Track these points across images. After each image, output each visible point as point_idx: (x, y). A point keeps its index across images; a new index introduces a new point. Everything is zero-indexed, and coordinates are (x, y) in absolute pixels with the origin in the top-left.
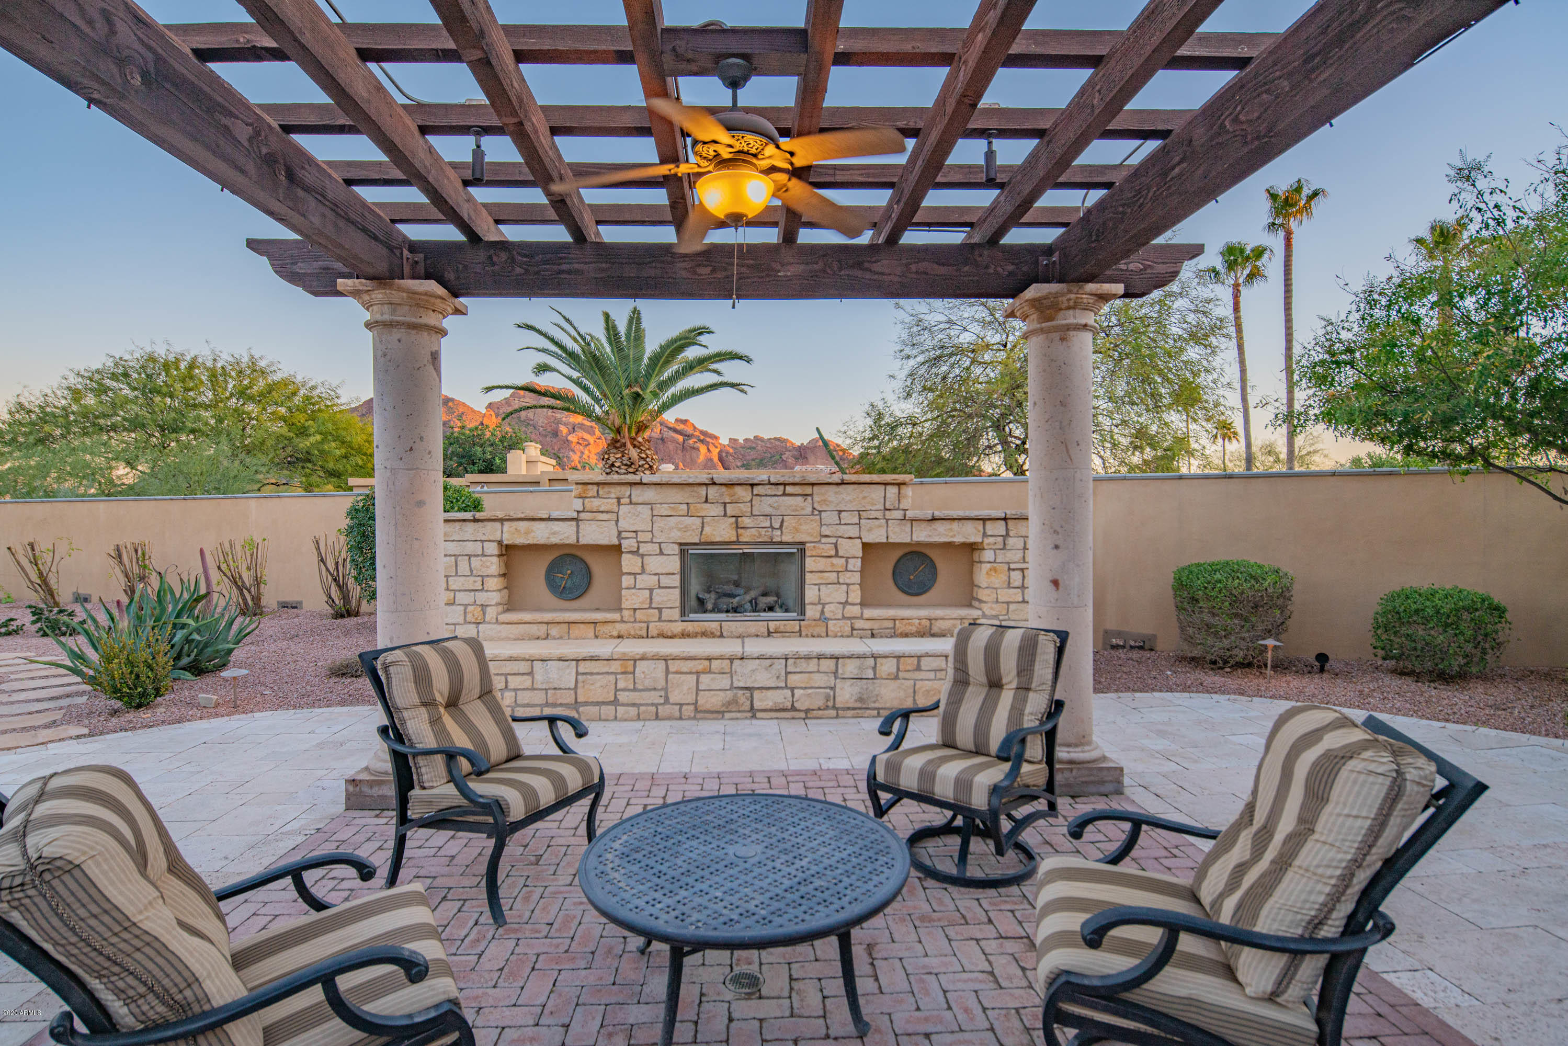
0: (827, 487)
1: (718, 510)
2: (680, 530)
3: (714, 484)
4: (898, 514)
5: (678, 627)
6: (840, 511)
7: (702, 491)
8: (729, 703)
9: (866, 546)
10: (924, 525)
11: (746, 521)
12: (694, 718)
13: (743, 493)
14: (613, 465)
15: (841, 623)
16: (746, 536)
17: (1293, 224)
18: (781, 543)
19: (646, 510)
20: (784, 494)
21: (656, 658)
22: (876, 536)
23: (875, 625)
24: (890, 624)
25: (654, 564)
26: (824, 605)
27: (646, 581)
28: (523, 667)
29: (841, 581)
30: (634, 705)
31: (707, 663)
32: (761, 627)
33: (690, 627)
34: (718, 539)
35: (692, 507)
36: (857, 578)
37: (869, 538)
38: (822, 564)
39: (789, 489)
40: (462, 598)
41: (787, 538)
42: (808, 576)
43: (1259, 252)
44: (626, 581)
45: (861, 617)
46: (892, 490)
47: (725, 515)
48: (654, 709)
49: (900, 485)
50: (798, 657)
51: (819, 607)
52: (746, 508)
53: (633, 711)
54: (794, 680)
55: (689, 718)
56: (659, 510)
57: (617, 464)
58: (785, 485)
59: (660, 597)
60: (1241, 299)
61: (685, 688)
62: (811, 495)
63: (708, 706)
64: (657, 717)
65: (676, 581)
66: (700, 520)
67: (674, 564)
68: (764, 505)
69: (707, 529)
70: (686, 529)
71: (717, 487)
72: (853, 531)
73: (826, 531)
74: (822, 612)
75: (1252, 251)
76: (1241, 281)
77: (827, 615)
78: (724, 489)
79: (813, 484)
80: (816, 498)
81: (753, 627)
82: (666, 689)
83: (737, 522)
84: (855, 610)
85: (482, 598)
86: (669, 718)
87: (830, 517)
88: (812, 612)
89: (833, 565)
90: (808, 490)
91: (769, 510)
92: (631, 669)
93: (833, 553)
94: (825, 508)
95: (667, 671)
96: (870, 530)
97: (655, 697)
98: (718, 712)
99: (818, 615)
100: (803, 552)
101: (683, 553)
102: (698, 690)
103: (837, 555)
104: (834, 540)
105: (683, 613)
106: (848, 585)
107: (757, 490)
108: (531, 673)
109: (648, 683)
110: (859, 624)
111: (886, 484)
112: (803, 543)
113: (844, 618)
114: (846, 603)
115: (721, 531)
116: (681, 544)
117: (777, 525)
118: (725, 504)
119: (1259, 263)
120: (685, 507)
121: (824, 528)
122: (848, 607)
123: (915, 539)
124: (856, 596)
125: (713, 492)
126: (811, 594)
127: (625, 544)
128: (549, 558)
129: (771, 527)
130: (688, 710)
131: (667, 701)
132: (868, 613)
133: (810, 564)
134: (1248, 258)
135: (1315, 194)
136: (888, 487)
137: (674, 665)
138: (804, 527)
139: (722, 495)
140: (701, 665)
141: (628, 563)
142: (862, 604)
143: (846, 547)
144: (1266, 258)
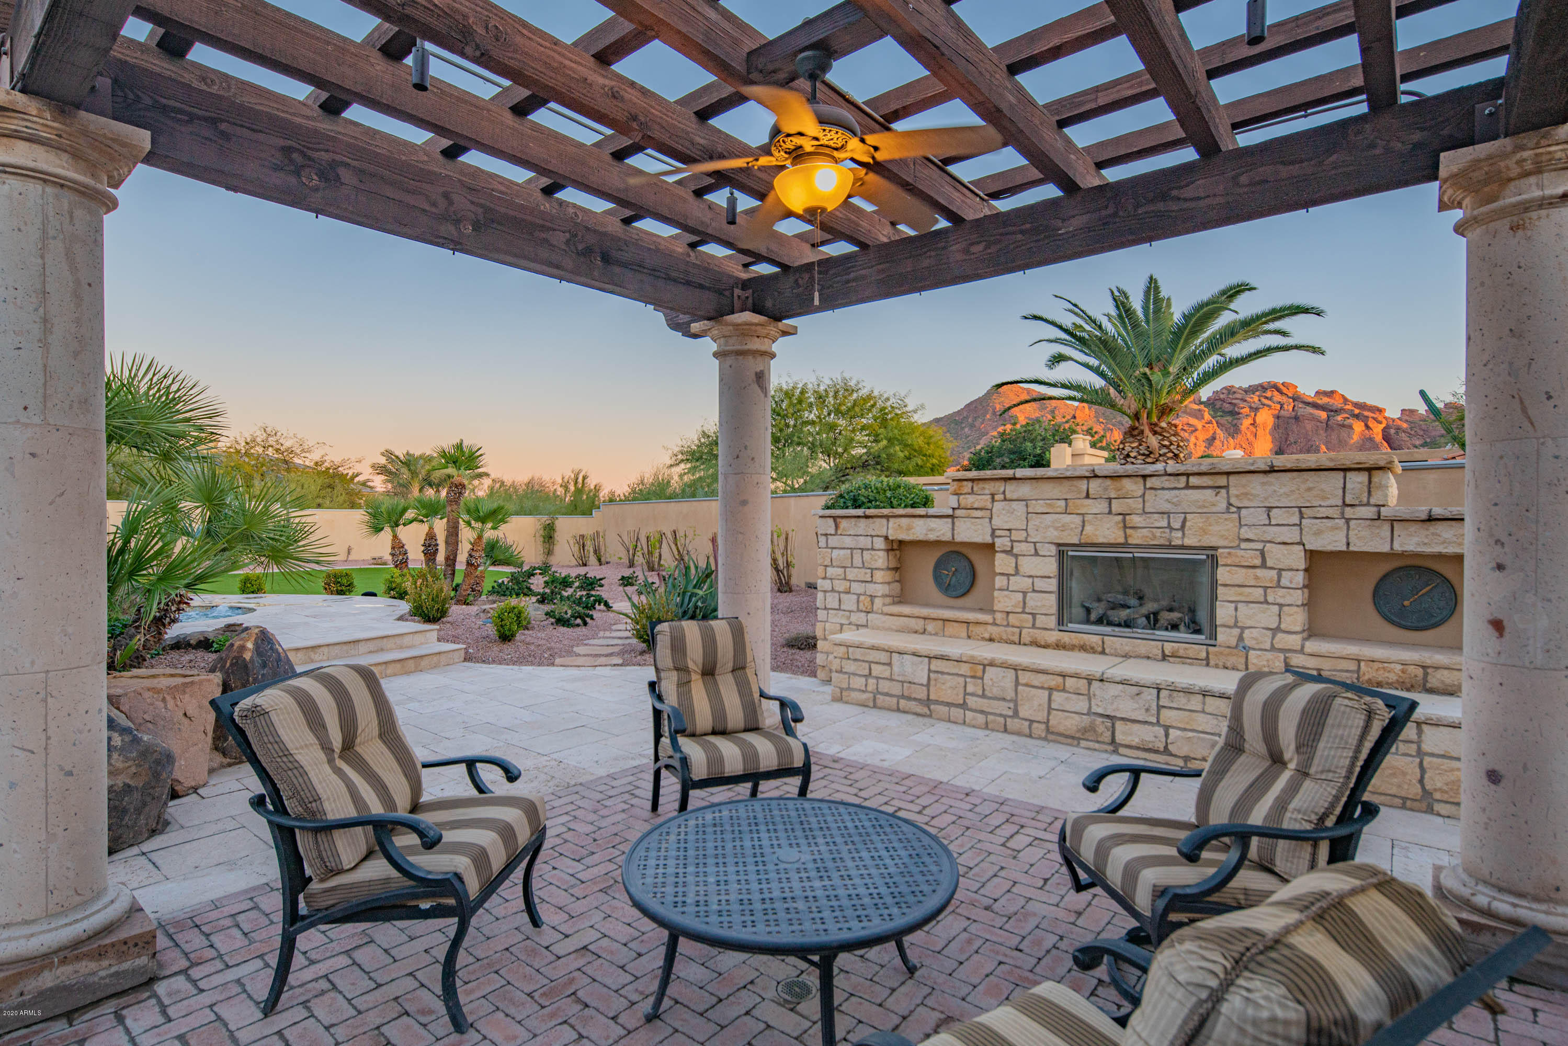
0: (1249, 476)
1: (1102, 506)
2: (1056, 529)
3: (1096, 476)
4: (1369, 512)
5: (1053, 636)
6: (1270, 509)
7: (1083, 485)
8: (1085, 730)
9: (1312, 555)
10: (1413, 528)
11: (1136, 520)
12: (1045, 739)
13: (1133, 487)
14: (1128, 456)
15: (1269, 655)
16: (1136, 538)
18: (1183, 547)
19: (1020, 507)
20: (1188, 487)
21: (1005, 666)
22: (1329, 541)
23: (1326, 664)
24: (1353, 666)
25: (1029, 565)
26: (1243, 629)
27: (1018, 583)
28: (883, 657)
29: (1270, 599)
30: (982, 712)
31: (1060, 679)
32: (1154, 648)
33: (1066, 638)
34: (1101, 540)
35: (1070, 503)
36: (1298, 597)
37: (1314, 544)
38: (1240, 576)
39: (1193, 480)
40: (857, 588)
41: (1191, 541)
42: (1220, 590)
44: (1000, 582)
45: (1302, 651)
46: (1357, 480)
47: (1110, 512)
48: (1002, 720)
49: (1369, 471)
50: (1174, 690)
51: (1236, 632)
52: (1137, 505)
53: (981, 718)
54: (1168, 716)
55: (1040, 738)
56: (1039, 507)
57: (1132, 455)
58: (1188, 475)
59: (1034, 601)
61: (1036, 703)
62: (1226, 487)
63: (1061, 729)
64: (1006, 730)
65: (1053, 585)
66: (1079, 518)
67: (1050, 566)
68: (1160, 501)
69: (1088, 528)
70: (1063, 528)
71: (1099, 481)
72: (1292, 535)
73: (1245, 533)
74: (1241, 638)
77: (1248, 642)
78: (1108, 482)
79: (1228, 474)
80: (1233, 491)
81: (1143, 647)
82: (1015, 701)
83: (1124, 521)
84: (1294, 641)
85: (871, 588)
86: (1019, 733)
87: (1254, 516)
88: (1223, 636)
89: (1257, 578)
90: (1222, 481)
91: (1166, 507)
92: (980, 674)
93: (1258, 562)
94: (1246, 503)
95: (1017, 683)
96: (1318, 533)
97: (1003, 708)
98: (1073, 738)
99: (1233, 642)
100: (1214, 561)
101: (1061, 555)
102: (1050, 708)
103: (1264, 565)
104: (1259, 546)
105: (1060, 622)
106: (1281, 606)
107: (1150, 482)
108: (889, 664)
109: (996, 691)
110: (1299, 660)
111: (1345, 470)
112: (1215, 548)
113: (1273, 648)
114: (1277, 630)
115: (1106, 531)
116: (1059, 545)
117: (1177, 525)
118: (1110, 499)
120: (1063, 503)
121: (1243, 530)
122: (1280, 636)
123: (1397, 547)
124: (1296, 619)
125: (1094, 485)
126: (1223, 613)
127: (998, 542)
128: (937, 554)
129: (1169, 526)
130: (1039, 729)
131: (1016, 714)
132: (1311, 646)
133: (1223, 574)
136: (1349, 474)
137: (1024, 677)
138: (1215, 528)
139: (1106, 489)
140: (1056, 681)
141: (1002, 563)
142: (1312, 632)
143: (1276, 555)
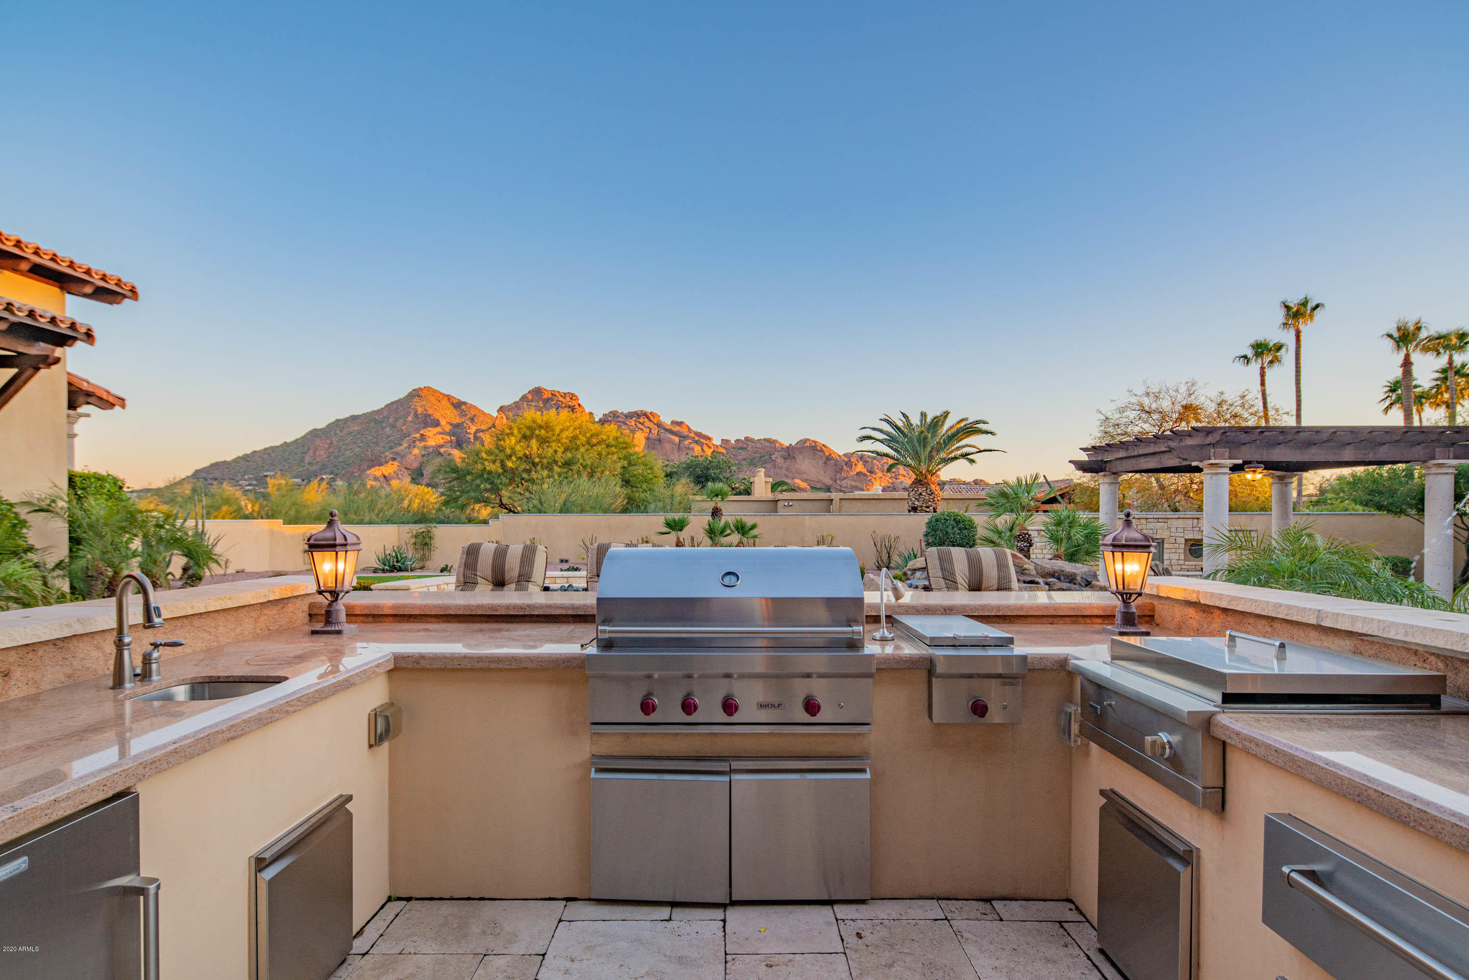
0: (1173, 520)
4: (1198, 529)
9: (1186, 540)
13: (1143, 521)
15: (1177, 567)
17: (1302, 327)
20: (1157, 522)
22: (1190, 536)
23: (1189, 567)
24: (1194, 567)
26: (1171, 560)
29: (1177, 552)
36: (1182, 551)
37: (1187, 537)
38: (1171, 546)
39: (1160, 520)
41: (1158, 537)
42: (1165, 550)
43: (1279, 347)
45: (1184, 565)
46: (1196, 521)
49: (1198, 519)
51: (1169, 561)
52: (1144, 526)
58: (1158, 519)
60: (1266, 378)
62: (1168, 522)
68: (1151, 526)
72: (1182, 535)
73: (1172, 534)
75: (1274, 345)
76: (1265, 365)
77: (1172, 563)
79: (1169, 519)
84: (1182, 562)
87: (1173, 530)
88: (1166, 562)
89: (1174, 546)
90: (1166, 520)
91: (1152, 527)
93: (1175, 542)
94: (1172, 527)
99: (1169, 564)
100: (1163, 542)
104: (1175, 538)
106: (1179, 553)
110: (1183, 567)
111: (1194, 519)
112: (1164, 539)
113: (1178, 565)
114: (1179, 560)
119: (1278, 354)
124: (1182, 557)
126: (1166, 556)
129: (1154, 533)
132: (1187, 563)
133: (1166, 546)
134: (1270, 350)
135: (1317, 306)
138: (1165, 533)
142: (1185, 560)
143: (1179, 540)
144: (1283, 350)
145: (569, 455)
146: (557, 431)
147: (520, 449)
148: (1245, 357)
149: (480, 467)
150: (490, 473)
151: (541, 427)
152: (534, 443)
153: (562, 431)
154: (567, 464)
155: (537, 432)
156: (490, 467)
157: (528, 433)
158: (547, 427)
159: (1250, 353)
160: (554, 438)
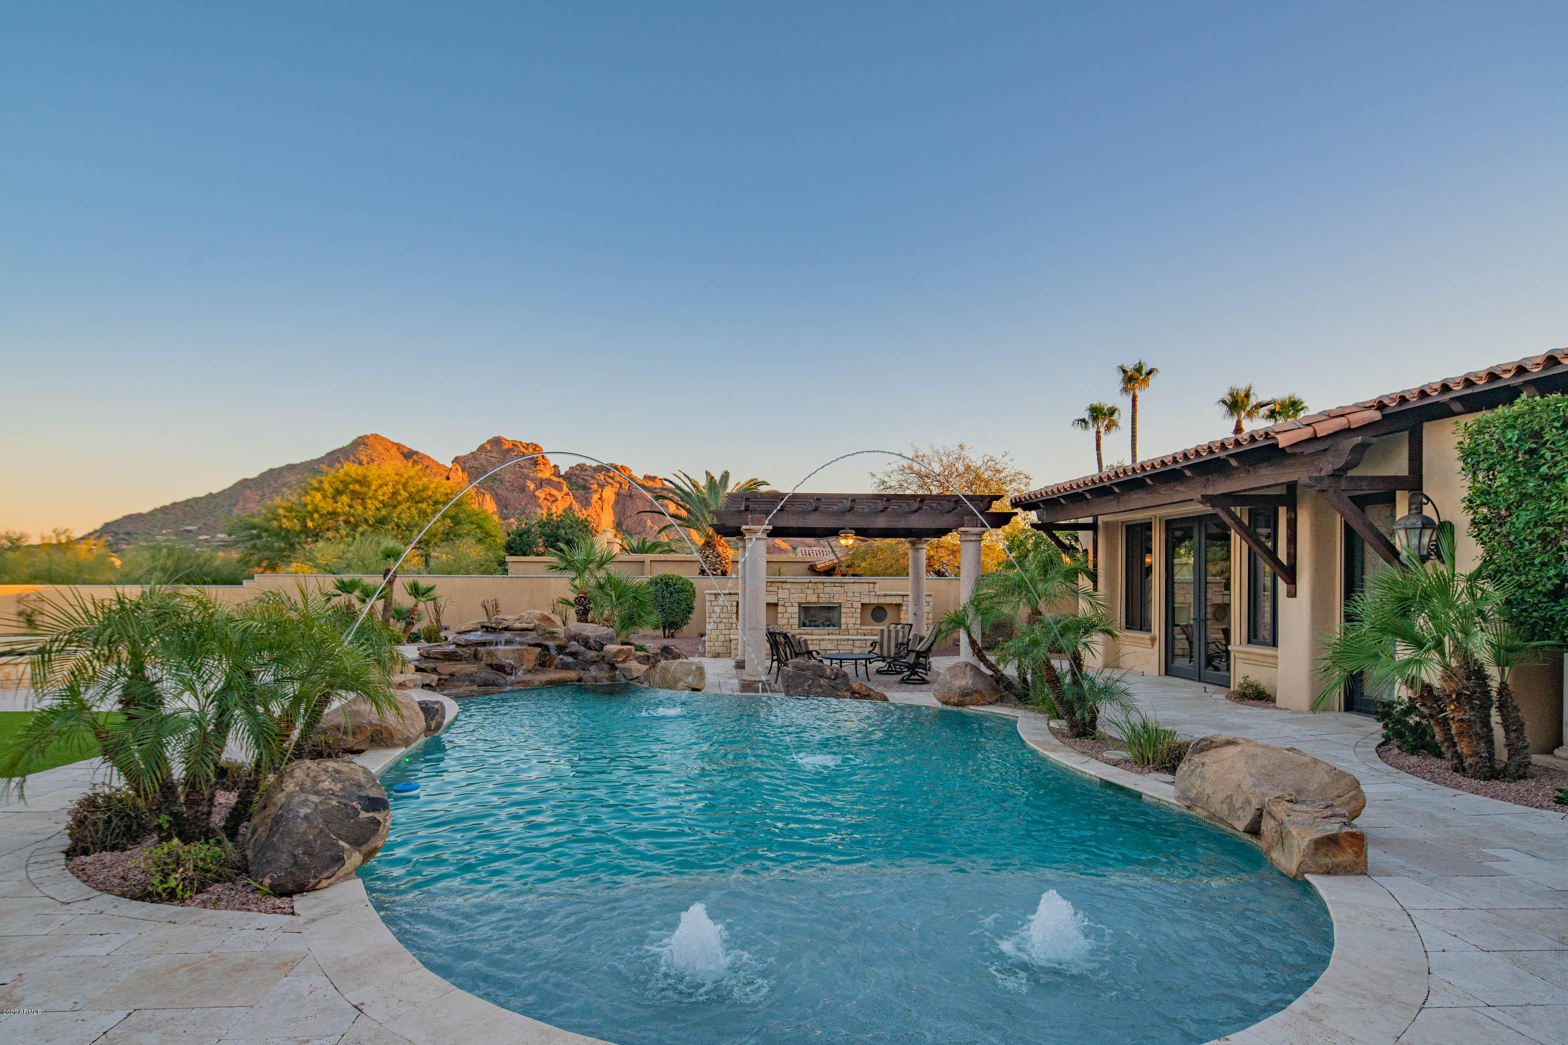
0: (849, 584)
1: (812, 591)
2: (799, 598)
4: (873, 593)
5: (798, 631)
6: (853, 592)
7: (807, 585)
9: (862, 604)
10: (882, 597)
11: (822, 595)
13: (820, 586)
15: (853, 629)
16: (821, 600)
17: (1137, 392)
18: (833, 603)
19: (787, 591)
20: (835, 586)
22: (866, 601)
23: (865, 630)
24: (870, 631)
25: (790, 610)
27: (786, 615)
29: (854, 616)
32: (826, 632)
33: (802, 631)
34: (811, 601)
35: (803, 591)
36: (859, 615)
37: (863, 602)
38: (847, 610)
40: (725, 621)
41: (835, 601)
42: (842, 614)
43: (1112, 411)
44: (780, 616)
45: (861, 628)
46: (871, 585)
47: (815, 593)
49: (874, 583)
50: (841, 640)
51: (846, 624)
52: (821, 591)
54: (840, 647)
56: (793, 591)
58: (835, 583)
59: (792, 621)
62: (844, 586)
65: (797, 615)
66: (806, 595)
67: (796, 610)
68: (827, 590)
69: (808, 598)
70: (801, 598)
71: (812, 583)
72: (858, 599)
74: (847, 626)
75: (1109, 409)
76: (1101, 428)
77: (849, 627)
78: (814, 584)
79: (844, 583)
81: (823, 632)
83: (818, 596)
84: (858, 626)
85: (731, 621)
87: (850, 594)
88: (843, 627)
89: (851, 611)
91: (829, 592)
94: (848, 591)
96: (864, 599)
99: (845, 627)
100: (840, 606)
101: (799, 606)
103: (852, 607)
104: (851, 602)
105: (799, 627)
106: (856, 617)
107: (825, 584)
110: (860, 630)
111: (869, 583)
112: (841, 603)
114: (855, 623)
115: (813, 599)
116: (799, 603)
117: (832, 597)
118: (815, 589)
119: (1114, 418)
120: (800, 590)
121: (848, 598)
122: (856, 626)
123: (879, 602)
124: (859, 621)
125: (810, 585)
126: (843, 621)
127: (780, 603)
129: (830, 597)
132: (863, 627)
133: (843, 610)
134: (1106, 414)
135: (1150, 372)
138: (841, 598)
139: (813, 586)
141: (780, 609)
142: (861, 625)
143: (855, 604)
144: (1116, 414)
145: (384, 512)
146: (373, 487)
147: (327, 506)
148: (1083, 421)
149: (275, 524)
150: (288, 531)
151: (357, 481)
152: (345, 499)
153: (381, 486)
154: (382, 522)
155: (351, 487)
156: (286, 524)
157: (341, 487)
158: (363, 482)
159: (1086, 415)
160: (370, 494)
